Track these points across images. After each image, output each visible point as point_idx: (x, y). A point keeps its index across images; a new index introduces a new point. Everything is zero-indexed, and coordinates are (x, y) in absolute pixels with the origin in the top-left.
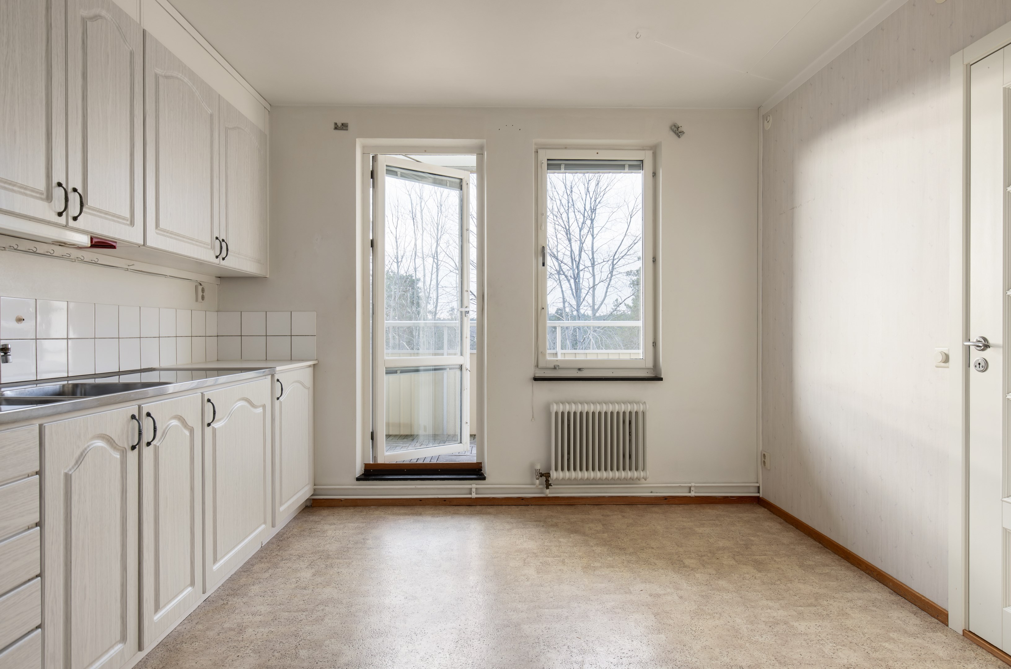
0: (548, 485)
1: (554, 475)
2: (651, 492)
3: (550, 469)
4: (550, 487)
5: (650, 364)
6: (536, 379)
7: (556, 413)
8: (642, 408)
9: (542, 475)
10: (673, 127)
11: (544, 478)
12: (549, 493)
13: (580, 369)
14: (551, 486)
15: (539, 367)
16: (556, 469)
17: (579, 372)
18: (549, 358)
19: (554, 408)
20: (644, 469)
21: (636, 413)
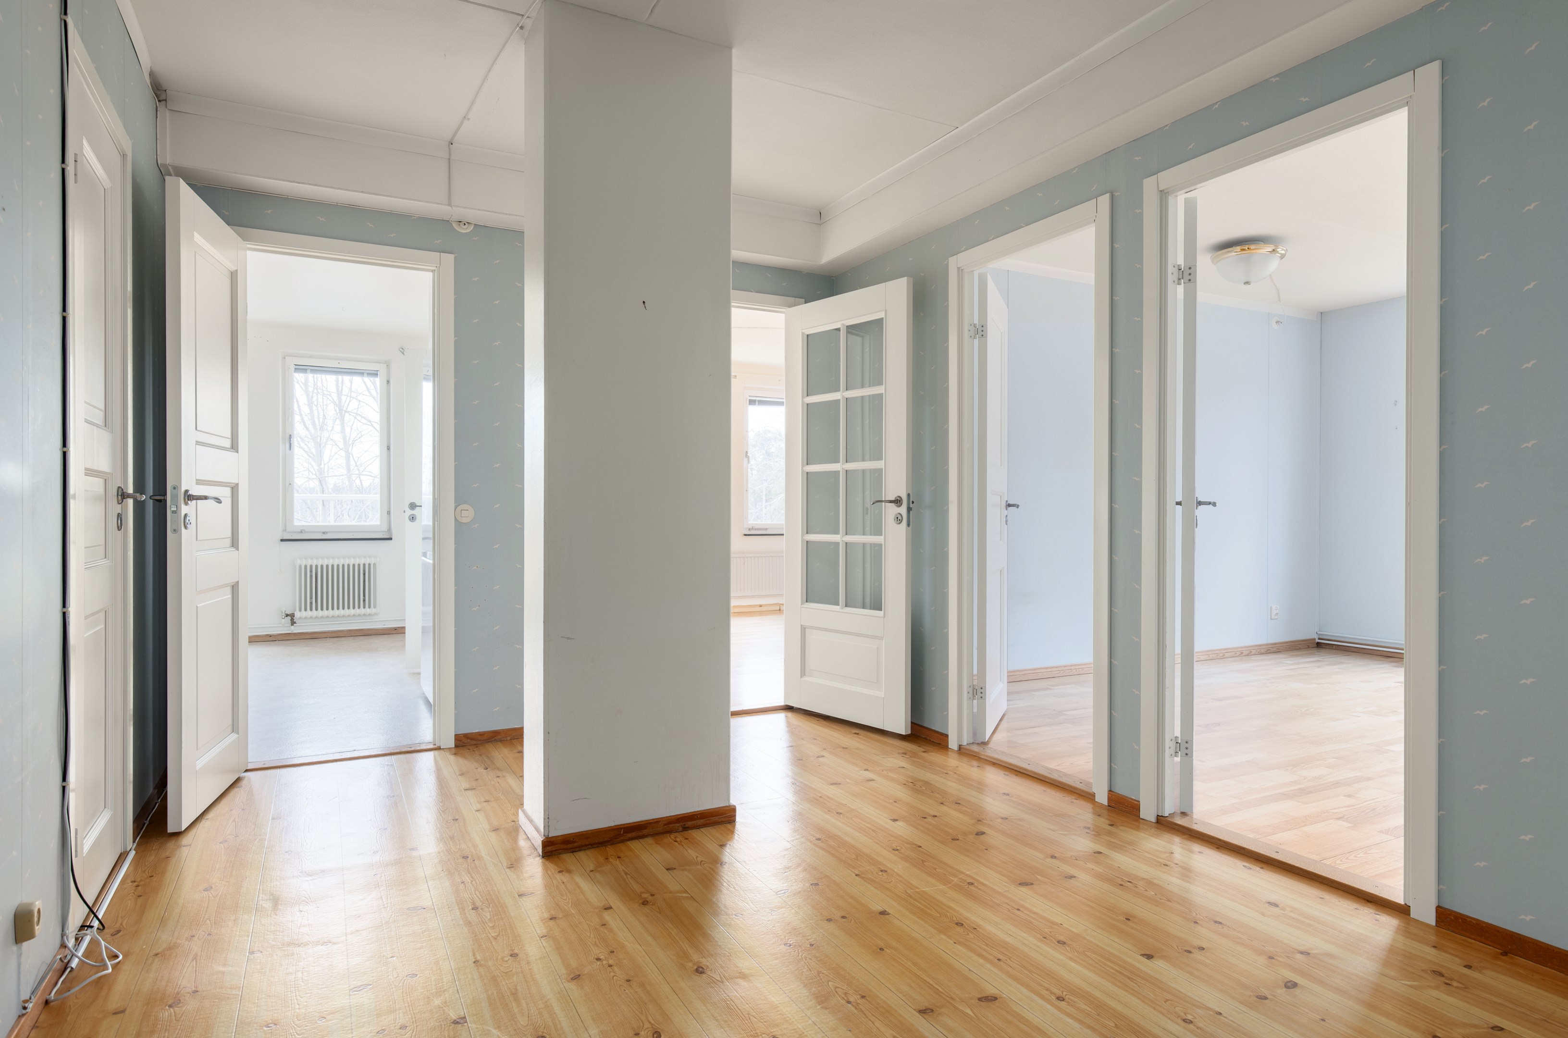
0: (293, 623)
1: (298, 614)
2: (384, 625)
3: (295, 611)
4: (294, 624)
5: (385, 529)
6: (282, 540)
7: (300, 566)
8: (372, 561)
9: (287, 615)
10: (401, 349)
11: (289, 618)
12: (295, 629)
13: (324, 533)
14: (296, 623)
15: (287, 531)
16: (300, 610)
17: (323, 535)
18: (296, 523)
19: (298, 562)
20: (375, 607)
21: (369, 565)
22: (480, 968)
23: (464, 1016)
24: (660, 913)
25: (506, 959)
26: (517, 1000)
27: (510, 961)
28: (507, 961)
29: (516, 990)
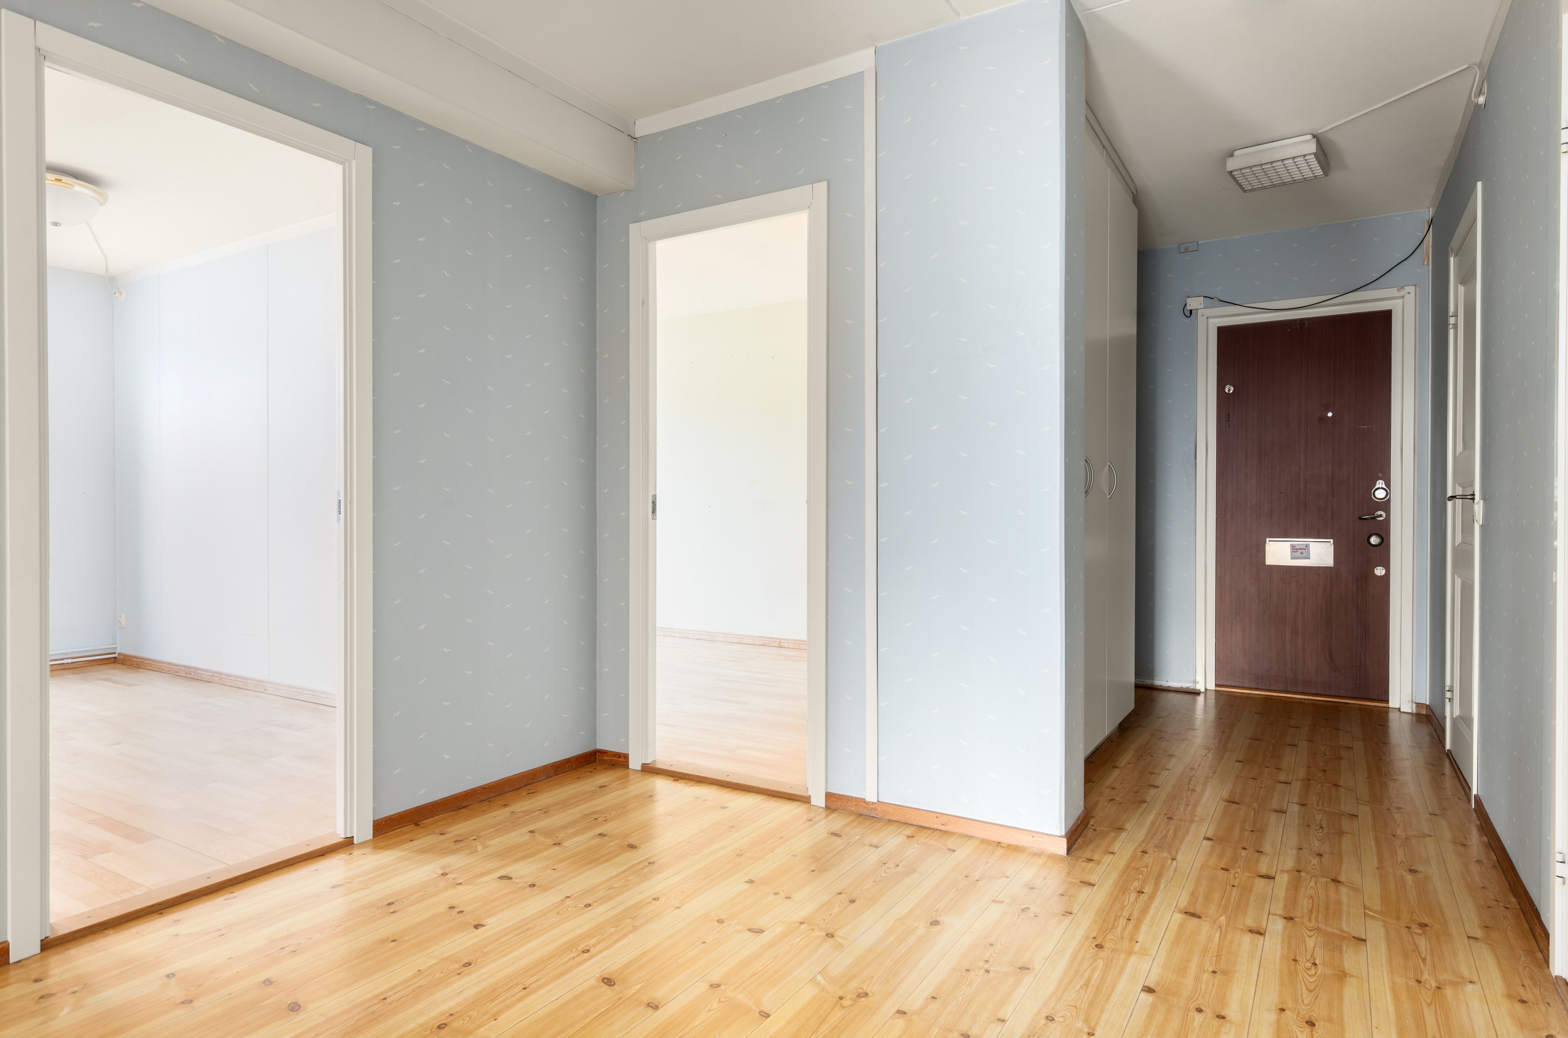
22: (1093, 1026)
23: (1142, 992)
24: (873, 977)
25: (1061, 1019)
26: (1089, 979)
27: (1058, 1016)
28: (1063, 1017)
29: (1081, 987)
